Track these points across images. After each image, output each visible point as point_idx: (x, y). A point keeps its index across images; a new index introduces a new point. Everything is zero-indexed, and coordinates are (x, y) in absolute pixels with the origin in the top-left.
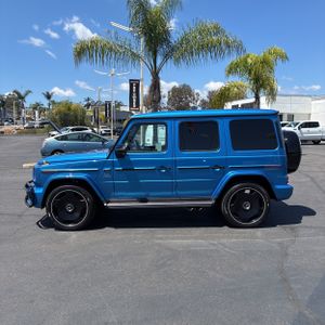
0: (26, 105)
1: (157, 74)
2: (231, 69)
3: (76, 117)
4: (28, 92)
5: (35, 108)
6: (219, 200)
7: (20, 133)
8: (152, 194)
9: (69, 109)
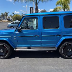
0: (8, 15)
1: (37, 5)
2: (57, 3)
3: (19, 18)
4: (8, 12)
5: (10, 16)
6: (58, 48)
7: (7, 22)
8: (32, 45)
9: (17, 16)
